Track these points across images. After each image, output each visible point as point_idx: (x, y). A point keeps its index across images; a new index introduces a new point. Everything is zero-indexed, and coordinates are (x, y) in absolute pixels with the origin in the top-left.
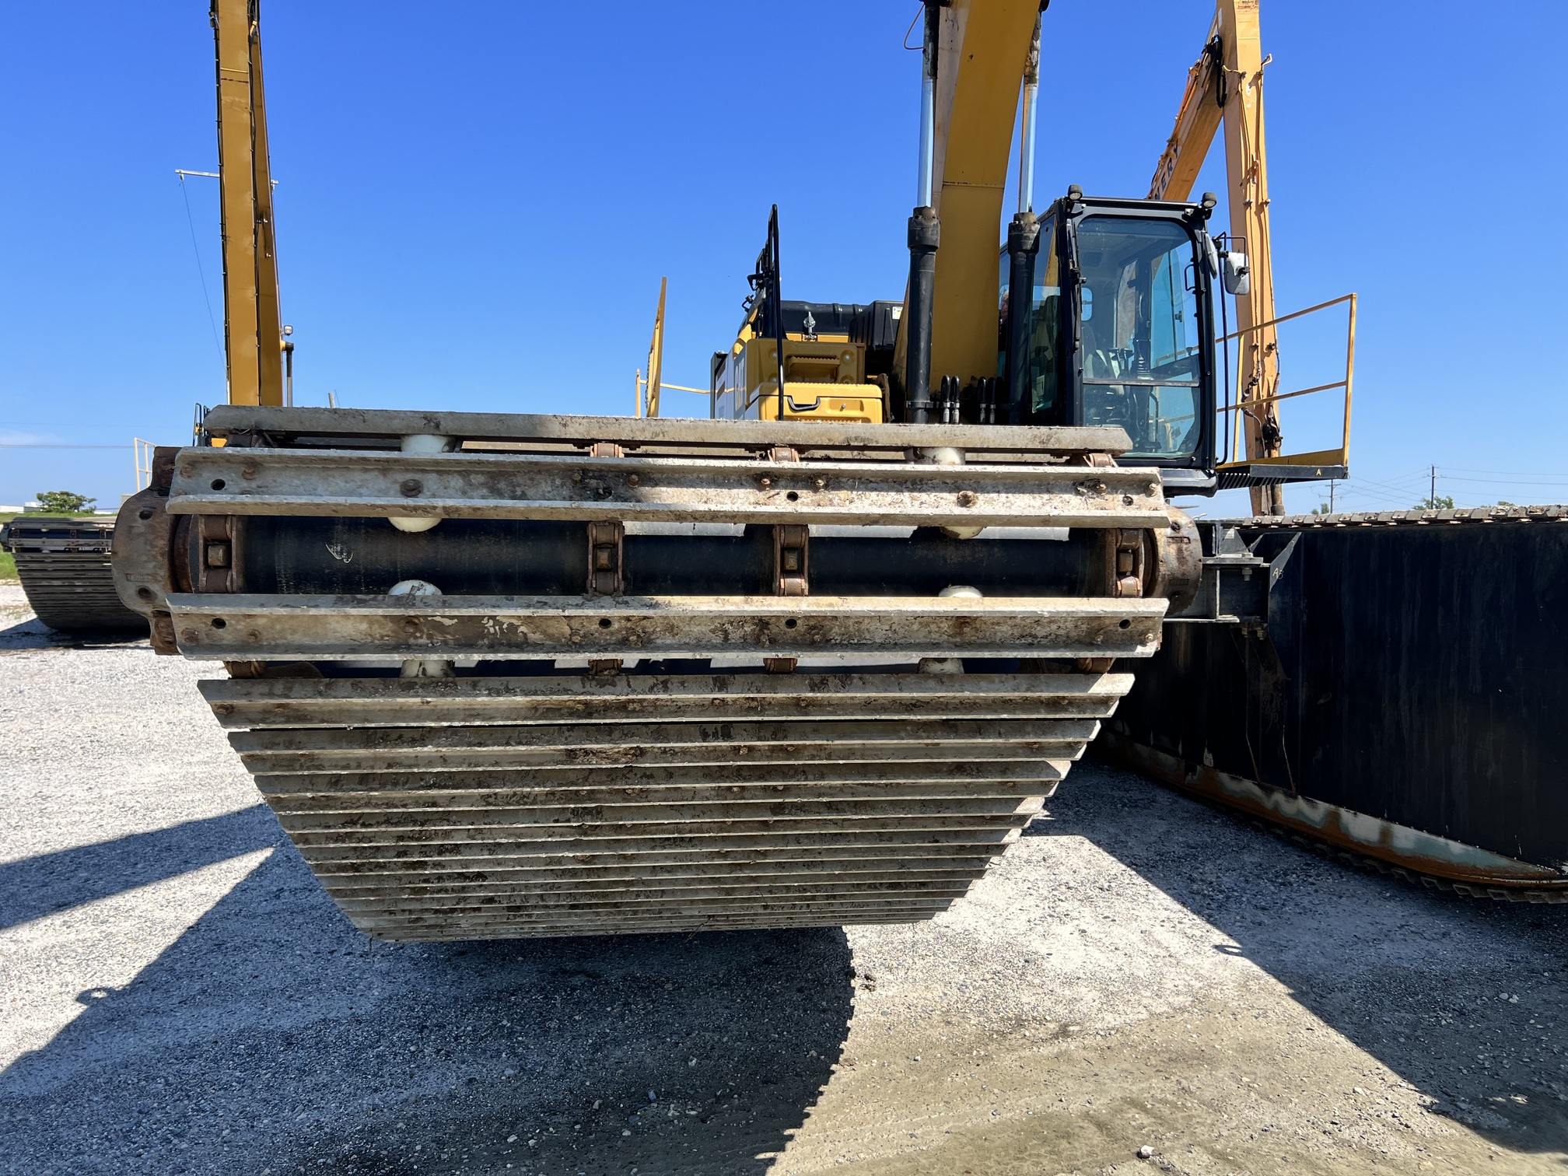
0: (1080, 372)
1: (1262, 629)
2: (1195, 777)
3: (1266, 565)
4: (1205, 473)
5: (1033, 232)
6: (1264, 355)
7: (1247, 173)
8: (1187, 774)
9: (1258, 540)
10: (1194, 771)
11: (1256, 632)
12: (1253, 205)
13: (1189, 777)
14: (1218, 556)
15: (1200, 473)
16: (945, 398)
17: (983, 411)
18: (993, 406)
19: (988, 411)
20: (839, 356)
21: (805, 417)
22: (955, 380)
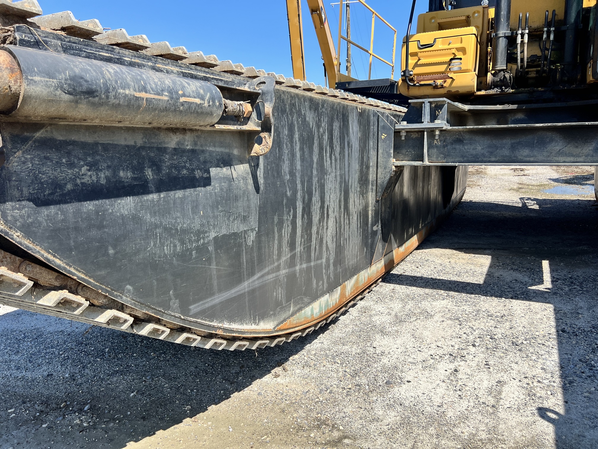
16: (519, 28)
17: (545, 33)
18: (552, 29)
19: (523, 35)
20: (471, 15)
21: (426, 52)
22: (526, 15)
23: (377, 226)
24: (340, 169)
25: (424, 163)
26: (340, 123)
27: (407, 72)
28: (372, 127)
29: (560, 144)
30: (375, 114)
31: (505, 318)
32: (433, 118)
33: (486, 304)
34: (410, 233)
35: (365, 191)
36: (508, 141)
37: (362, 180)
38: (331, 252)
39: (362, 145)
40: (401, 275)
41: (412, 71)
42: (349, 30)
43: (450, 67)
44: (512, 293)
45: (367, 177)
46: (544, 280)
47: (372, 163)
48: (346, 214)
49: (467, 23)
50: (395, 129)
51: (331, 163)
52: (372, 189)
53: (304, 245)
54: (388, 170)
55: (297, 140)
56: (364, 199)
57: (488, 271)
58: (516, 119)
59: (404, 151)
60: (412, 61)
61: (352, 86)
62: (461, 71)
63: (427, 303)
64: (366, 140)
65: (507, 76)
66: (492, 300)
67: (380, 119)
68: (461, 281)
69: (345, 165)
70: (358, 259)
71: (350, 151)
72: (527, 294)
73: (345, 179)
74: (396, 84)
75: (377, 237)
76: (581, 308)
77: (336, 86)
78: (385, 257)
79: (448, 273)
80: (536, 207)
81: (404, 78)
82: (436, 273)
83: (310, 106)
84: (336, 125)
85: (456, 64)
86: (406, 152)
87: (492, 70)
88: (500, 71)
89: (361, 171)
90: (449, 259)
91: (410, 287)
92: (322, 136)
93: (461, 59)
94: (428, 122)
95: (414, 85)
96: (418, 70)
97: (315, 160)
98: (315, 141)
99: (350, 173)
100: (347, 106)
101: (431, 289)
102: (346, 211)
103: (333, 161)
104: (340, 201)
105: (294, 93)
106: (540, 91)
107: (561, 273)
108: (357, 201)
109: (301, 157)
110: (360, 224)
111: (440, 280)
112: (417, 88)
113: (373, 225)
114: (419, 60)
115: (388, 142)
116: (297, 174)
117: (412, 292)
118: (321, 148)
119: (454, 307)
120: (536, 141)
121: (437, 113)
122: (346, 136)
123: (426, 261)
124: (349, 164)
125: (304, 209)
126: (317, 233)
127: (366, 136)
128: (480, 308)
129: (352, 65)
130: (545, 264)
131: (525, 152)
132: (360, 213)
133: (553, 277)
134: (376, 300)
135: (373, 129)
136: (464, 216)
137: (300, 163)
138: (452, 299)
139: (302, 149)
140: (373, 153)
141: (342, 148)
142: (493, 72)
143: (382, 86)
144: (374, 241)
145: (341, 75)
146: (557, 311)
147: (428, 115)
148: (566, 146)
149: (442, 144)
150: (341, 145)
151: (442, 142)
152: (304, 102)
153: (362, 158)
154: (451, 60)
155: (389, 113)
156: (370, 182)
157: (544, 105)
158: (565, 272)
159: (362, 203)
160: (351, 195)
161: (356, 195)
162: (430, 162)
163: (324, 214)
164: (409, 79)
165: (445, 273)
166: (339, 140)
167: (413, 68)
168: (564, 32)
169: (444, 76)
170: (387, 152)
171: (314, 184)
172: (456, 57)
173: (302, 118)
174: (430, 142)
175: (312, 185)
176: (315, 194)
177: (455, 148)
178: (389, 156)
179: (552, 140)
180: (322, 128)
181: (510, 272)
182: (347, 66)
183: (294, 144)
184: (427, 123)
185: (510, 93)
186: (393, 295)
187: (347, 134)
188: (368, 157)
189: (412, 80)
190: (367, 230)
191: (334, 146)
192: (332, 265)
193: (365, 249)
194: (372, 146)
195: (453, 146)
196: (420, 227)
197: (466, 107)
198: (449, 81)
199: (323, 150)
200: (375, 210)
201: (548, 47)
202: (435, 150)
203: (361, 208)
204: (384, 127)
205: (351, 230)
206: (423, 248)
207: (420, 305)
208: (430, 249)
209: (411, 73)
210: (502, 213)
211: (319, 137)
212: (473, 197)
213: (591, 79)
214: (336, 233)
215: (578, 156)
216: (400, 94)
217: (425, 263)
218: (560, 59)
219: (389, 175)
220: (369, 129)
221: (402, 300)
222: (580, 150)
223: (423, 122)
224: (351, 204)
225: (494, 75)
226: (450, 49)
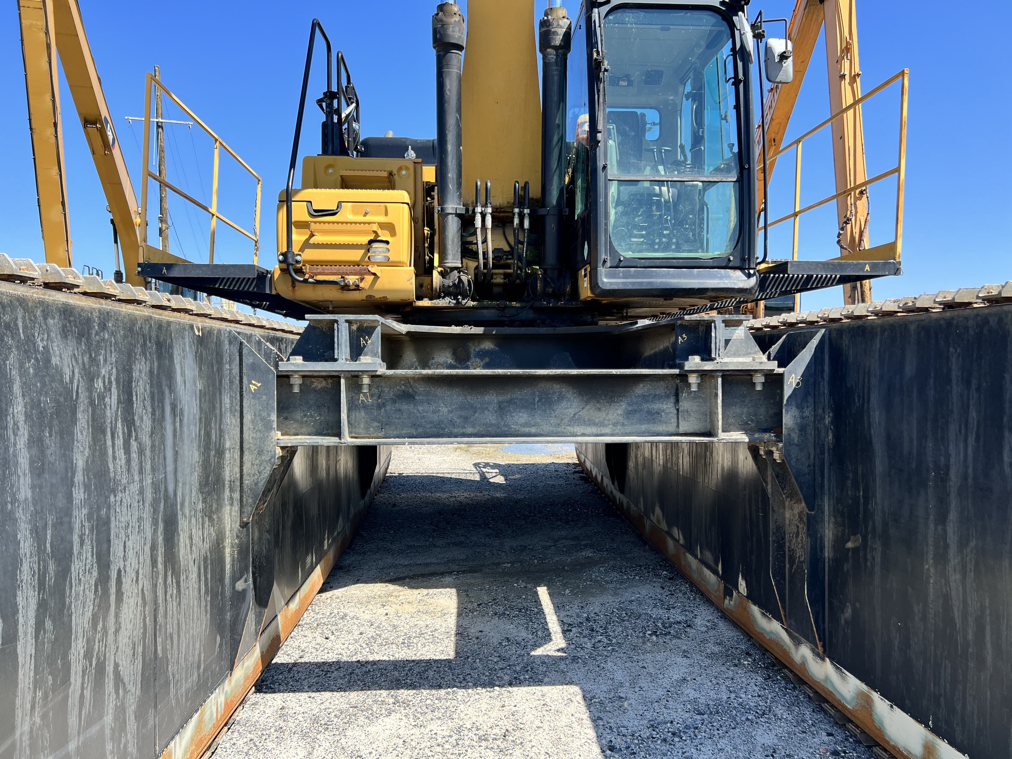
0: (605, 167)
1: (777, 450)
2: (732, 603)
3: (781, 370)
4: (745, 274)
5: (561, 27)
6: (856, 199)
7: (842, 51)
8: (725, 598)
9: (781, 341)
10: (731, 596)
11: (772, 453)
12: (847, 77)
13: (727, 601)
14: (718, 360)
15: (739, 273)
16: (476, 203)
17: (516, 216)
18: (526, 211)
19: (521, 216)
20: (395, 172)
21: (324, 223)
22: (486, 185)
23: (246, 581)
24: (153, 469)
25: (343, 441)
26: (152, 363)
27: (289, 255)
28: (227, 366)
29: (575, 404)
30: (232, 339)
31: (511, 738)
32: (356, 352)
33: (470, 709)
34: (308, 565)
35: (215, 506)
36: (492, 398)
37: (207, 484)
38: (130, 687)
39: (205, 406)
40: (295, 664)
41: (300, 255)
42: (162, 167)
43: (369, 254)
44: (509, 672)
45: (220, 474)
46: (551, 630)
47: (230, 442)
48: (169, 573)
49: (389, 183)
50: (278, 371)
51: (128, 461)
52: (231, 498)
53: (44, 705)
54: (266, 457)
55: (21, 418)
56: (213, 525)
57: (459, 626)
58: (482, 350)
59: (298, 415)
60: (298, 237)
61: (176, 273)
62: (388, 263)
63: (358, 732)
64: (214, 394)
65: (464, 278)
66: (477, 696)
67: (245, 351)
68: (414, 658)
69: (165, 459)
70: (201, 670)
71: (178, 424)
72: (532, 669)
73: (166, 490)
74: (269, 275)
75: (245, 606)
76: (621, 685)
77: (140, 269)
78: (263, 635)
79: (387, 643)
80: (500, 480)
81: (284, 266)
82: (364, 646)
83: (64, 326)
84: (141, 369)
85: (380, 250)
86: (302, 418)
87: (439, 266)
88: (453, 269)
89: (206, 465)
90: (384, 606)
91: (318, 694)
92: (102, 397)
93: (387, 242)
94: (346, 360)
95: (306, 281)
96: (310, 255)
97: (80, 463)
98: (80, 415)
99: (179, 475)
100: (169, 323)
101: (362, 690)
102: (169, 567)
103: (134, 455)
104: (153, 548)
105: (11, 296)
106: (515, 307)
107: (571, 612)
108: (197, 534)
109: (32, 462)
110: (206, 585)
111: (374, 663)
112: (310, 287)
113: (234, 580)
114: (312, 235)
115: (264, 397)
116: (20, 514)
117: (323, 707)
118: (98, 429)
119: (412, 732)
120: (537, 399)
121: (362, 342)
122: (167, 392)
123: (342, 618)
124: (176, 453)
125: (42, 606)
126: (85, 657)
127: (214, 385)
128: (461, 723)
129: (171, 228)
130: (543, 592)
131: (520, 418)
132: (205, 559)
133: (562, 622)
134: (245, 750)
135: (230, 370)
136: (394, 505)
137: (28, 480)
138: (405, 709)
139: (36, 442)
140: (231, 422)
141: (158, 421)
142: (440, 269)
143: (239, 278)
144: (238, 615)
145: (150, 249)
146: (589, 700)
147: (346, 347)
148: (583, 408)
149: (375, 402)
150: (153, 414)
151: (375, 398)
152: (45, 319)
153: (208, 435)
154: (371, 242)
155: (261, 336)
156: (227, 483)
157: (523, 330)
158: (576, 609)
159: (210, 534)
160: (183, 524)
161: (193, 520)
162: (352, 437)
163: (109, 597)
164: (294, 270)
165: (381, 645)
166: (148, 403)
167: (302, 250)
168: (543, 217)
169: (361, 270)
170: (263, 419)
171: (77, 526)
172: (379, 239)
173: (36, 359)
174: (352, 398)
175: (71, 530)
176: (80, 553)
177: (400, 410)
178: (268, 427)
179: (561, 398)
180: (100, 380)
181: (493, 621)
182: (160, 229)
183: (10, 432)
184: (344, 361)
185: (469, 308)
186: (282, 724)
187: (170, 387)
188: (221, 430)
189: (299, 271)
190: (223, 592)
191: (136, 418)
192: (133, 718)
193: (218, 638)
194: (228, 406)
195: (397, 405)
196: (326, 548)
197: (403, 328)
198: (369, 278)
199: (104, 432)
200: (240, 546)
201: (521, 238)
202: (363, 413)
203: (208, 546)
204: (254, 367)
205: (182, 607)
206: (332, 588)
207: (343, 741)
208: (346, 588)
209: (298, 258)
210: (454, 495)
211: (92, 403)
212: (402, 466)
213: (589, 294)
214: (144, 633)
215: (601, 424)
216: (278, 295)
217: (341, 624)
218: (538, 258)
219: (268, 468)
220: (220, 370)
221: (304, 735)
222: (604, 414)
223: (336, 360)
224: (182, 545)
225: (443, 274)
226: (369, 223)
